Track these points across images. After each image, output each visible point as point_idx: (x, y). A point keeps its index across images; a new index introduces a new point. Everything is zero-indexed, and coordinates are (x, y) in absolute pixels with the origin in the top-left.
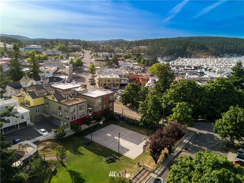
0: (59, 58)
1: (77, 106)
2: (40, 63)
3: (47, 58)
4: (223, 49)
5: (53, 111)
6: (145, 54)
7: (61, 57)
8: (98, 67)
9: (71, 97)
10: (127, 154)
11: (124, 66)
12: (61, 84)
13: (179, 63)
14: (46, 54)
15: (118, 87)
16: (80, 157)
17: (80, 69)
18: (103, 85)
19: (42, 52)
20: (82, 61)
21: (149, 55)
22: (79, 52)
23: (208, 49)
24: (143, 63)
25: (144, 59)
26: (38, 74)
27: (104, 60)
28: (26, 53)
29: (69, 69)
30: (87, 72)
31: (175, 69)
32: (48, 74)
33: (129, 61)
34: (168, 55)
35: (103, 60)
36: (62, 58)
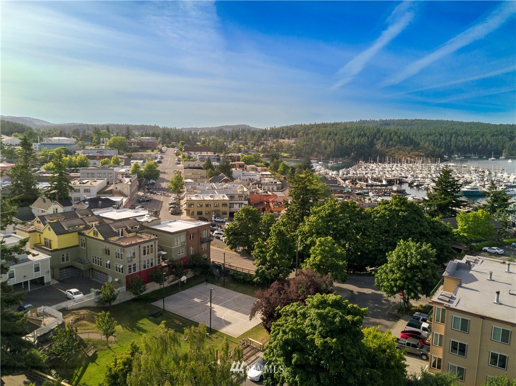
0: (110, 162)
1: (140, 246)
2: (72, 174)
3: (86, 163)
4: (451, 145)
5: (94, 258)
6: (291, 156)
7: (115, 160)
8: (189, 180)
9: (129, 232)
10: (225, 330)
11: (242, 178)
12: (112, 211)
13: (358, 172)
14: (85, 155)
15: (227, 219)
16: (141, 335)
17: (153, 184)
18: (196, 213)
19: (77, 152)
20: (158, 169)
21: (298, 156)
22: (153, 151)
23: (419, 144)
24: (283, 173)
25: (284, 165)
26: (67, 193)
27: (203, 167)
28: (42, 153)
29: (130, 183)
30: (167, 190)
31: (348, 183)
32: (88, 193)
33: (253, 169)
34: (337, 157)
35: (200, 166)
36: (117, 163)
